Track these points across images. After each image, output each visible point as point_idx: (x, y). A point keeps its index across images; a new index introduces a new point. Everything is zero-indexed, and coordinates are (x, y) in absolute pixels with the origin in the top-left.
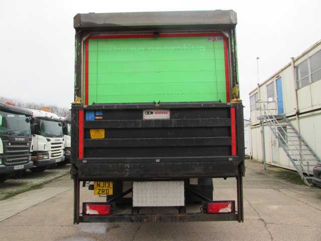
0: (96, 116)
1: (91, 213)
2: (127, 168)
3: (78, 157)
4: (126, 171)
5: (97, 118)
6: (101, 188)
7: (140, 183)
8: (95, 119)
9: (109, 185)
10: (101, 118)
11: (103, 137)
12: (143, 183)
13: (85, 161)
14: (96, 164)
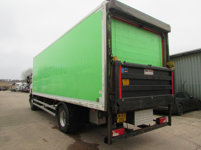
0: (125, 70)
1: (115, 135)
2: (141, 103)
3: (119, 98)
4: (140, 105)
5: (125, 71)
6: (120, 118)
7: (137, 112)
8: (125, 72)
9: (124, 115)
10: (127, 72)
11: (128, 84)
12: (139, 111)
13: (123, 100)
14: (128, 102)
